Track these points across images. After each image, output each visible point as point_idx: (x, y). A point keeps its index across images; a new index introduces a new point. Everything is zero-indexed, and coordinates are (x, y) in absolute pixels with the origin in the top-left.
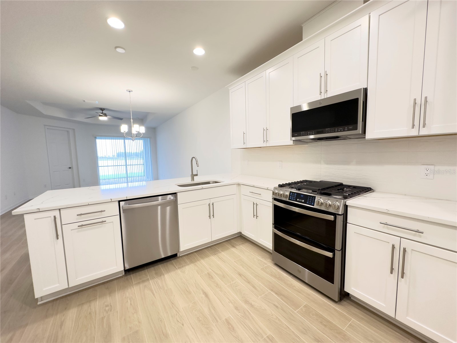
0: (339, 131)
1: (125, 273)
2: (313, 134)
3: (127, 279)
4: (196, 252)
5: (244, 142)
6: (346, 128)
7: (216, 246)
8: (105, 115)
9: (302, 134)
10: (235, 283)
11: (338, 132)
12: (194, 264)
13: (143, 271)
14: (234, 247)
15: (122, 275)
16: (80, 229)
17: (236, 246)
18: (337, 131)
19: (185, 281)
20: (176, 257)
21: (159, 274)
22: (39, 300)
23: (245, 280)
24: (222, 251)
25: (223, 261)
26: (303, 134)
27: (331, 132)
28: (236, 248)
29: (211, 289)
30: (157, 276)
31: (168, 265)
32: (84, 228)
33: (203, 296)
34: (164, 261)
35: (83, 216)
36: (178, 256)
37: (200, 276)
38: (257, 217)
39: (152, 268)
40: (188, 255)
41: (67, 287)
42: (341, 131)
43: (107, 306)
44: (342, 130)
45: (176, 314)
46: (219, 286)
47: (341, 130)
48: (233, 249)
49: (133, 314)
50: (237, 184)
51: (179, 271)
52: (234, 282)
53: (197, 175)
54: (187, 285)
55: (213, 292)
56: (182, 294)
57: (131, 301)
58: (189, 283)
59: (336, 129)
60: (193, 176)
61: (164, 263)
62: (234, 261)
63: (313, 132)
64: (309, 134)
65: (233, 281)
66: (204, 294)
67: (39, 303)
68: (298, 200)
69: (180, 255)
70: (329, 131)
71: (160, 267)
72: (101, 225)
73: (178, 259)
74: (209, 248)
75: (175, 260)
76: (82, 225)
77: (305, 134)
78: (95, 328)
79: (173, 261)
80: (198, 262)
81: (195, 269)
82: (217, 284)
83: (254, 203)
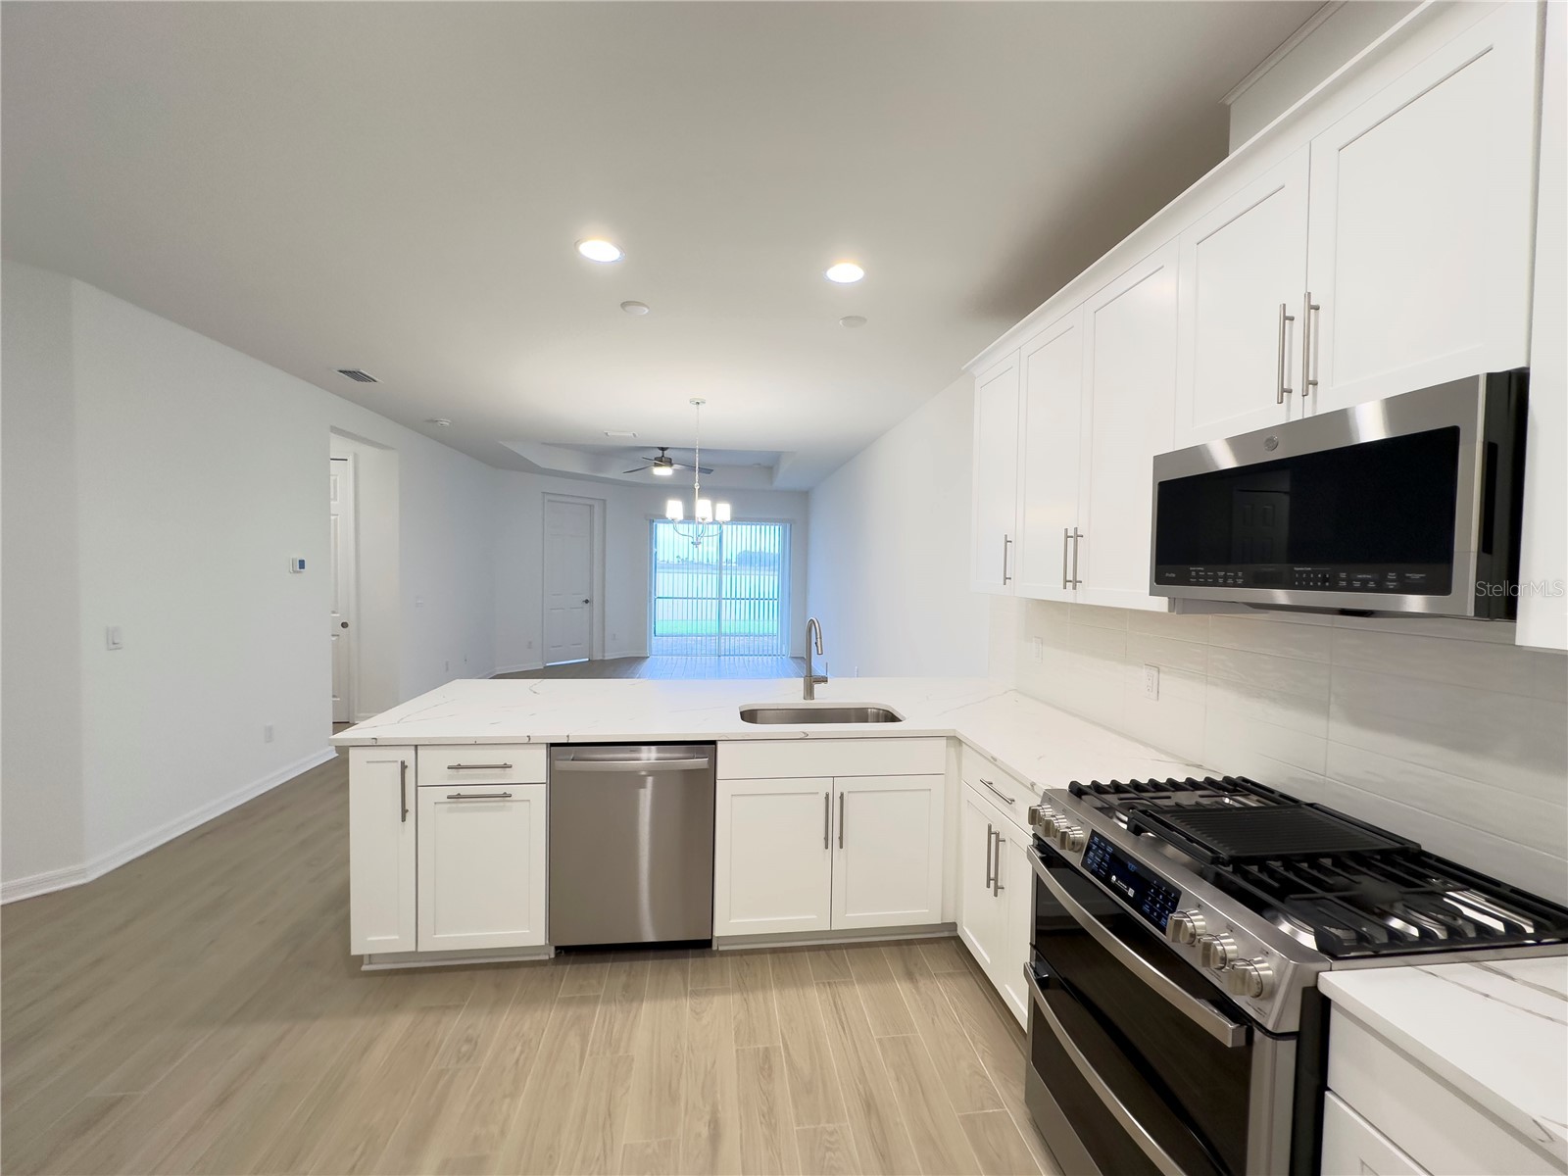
0: (1357, 584)
1: (557, 955)
2: (1240, 581)
3: (552, 975)
4: (774, 951)
5: (1005, 574)
6: (1392, 576)
7: (850, 951)
8: (669, 462)
9: (1193, 573)
10: (831, 1134)
11: (1350, 588)
12: (745, 996)
13: (599, 965)
14: (910, 976)
15: (547, 958)
16: (454, 805)
17: (921, 975)
18: (1344, 583)
19: (686, 1049)
20: (708, 950)
21: (632, 995)
22: (366, 960)
23: (873, 1136)
24: (860, 980)
25: (840, 1019)
26: (1198, 577)
27: (1315, 584)
28: (917, 989)
29: (741, 1117)
30: (624, 996)
31: (672, 970)
32: (463, 804)
33: (705, 1132)
34: (667, 953)
35: (462, 772)
36: (714, 948)
37: (737, 1051)
38: (997, 888)
39: (626, 965)
40: (746, 954)
41: (414, 950)
42: (1364, 588)
43: (468, 1040)
44: (1372, 585)
45: (598, 1159)
46: (773, 1121)
47: (1365, 582)
48: (902, 989)
49: (505, 1097)
50: (948, 738)
51: (687, 1004)
52: (830, 1127)
53: (824, 680)
54: (682, 1065)
55: (741, 1135)
56: (651, 1092)
57: (522, 1052)
58: (690, 1062)
59: (1343, 575)
60: (812, 681)
61: (662, 959)
62: (880, 1041)
63: (1240, 574)
64: (1221, 580)
65: (828, 1122)
66: (712, 1126)
67: (365, 968)
68: (1114, 878)
69: (720, 948)
70: (1308, 580)
71: (648, 969)
72: (502, 804)
73: (709, 960)
74: (823, 953)
75: (699, 961)
76: (459, 796)
77: (1206, 577)
78: (413, 1094)
79: (692, 962)
80: (760, 995)
81: (735, 1017)
82: (771, 1110)
83: (990, 827)
